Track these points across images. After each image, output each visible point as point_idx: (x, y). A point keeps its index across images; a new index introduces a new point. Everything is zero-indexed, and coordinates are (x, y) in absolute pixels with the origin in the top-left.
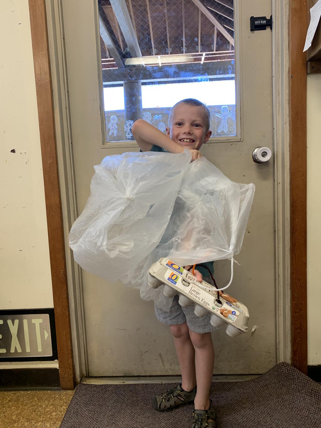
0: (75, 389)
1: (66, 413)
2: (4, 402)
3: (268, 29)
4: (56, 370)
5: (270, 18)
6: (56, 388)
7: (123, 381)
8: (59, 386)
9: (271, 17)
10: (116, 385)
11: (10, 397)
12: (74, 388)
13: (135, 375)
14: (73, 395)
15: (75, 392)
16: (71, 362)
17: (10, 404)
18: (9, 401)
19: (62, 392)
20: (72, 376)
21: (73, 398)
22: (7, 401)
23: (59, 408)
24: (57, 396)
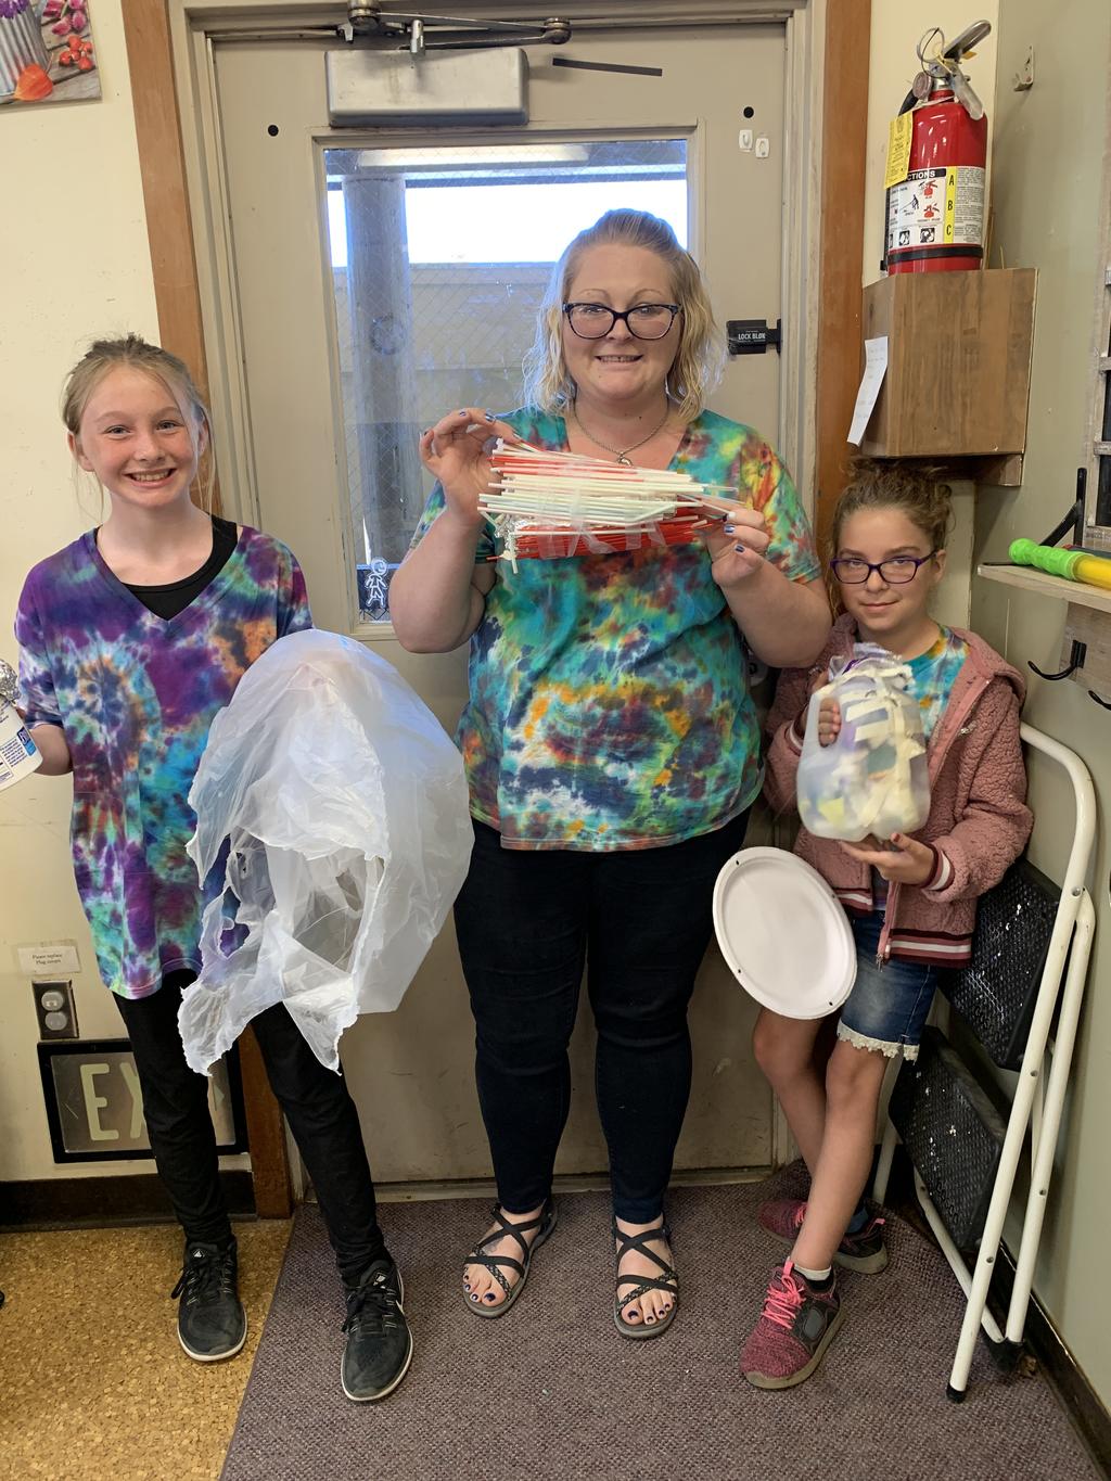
0: (293, 1218)
1: (281, 1273)
2: (126, 1254)
3: (771, 352)
4: (244, 1173)
5: (775, 327)
6: (246, 1216)
7: (408, 1194)
8: (255, 1212)
9: (779, 322)
10: (393, 1204)
11: (137, 1241)
12: (291, 1215)
13: (436, 1178)
14: (290, 1231)
15: (294, 1226)
16: (283, 1157)
17: (141, 1256)
18: (136, 1249)
19: (262, 1224)
20: (285, 1187)
21: (290, 1239)
22: (132, 1250)
23: (261, 1262)
24: (252, 1235)
